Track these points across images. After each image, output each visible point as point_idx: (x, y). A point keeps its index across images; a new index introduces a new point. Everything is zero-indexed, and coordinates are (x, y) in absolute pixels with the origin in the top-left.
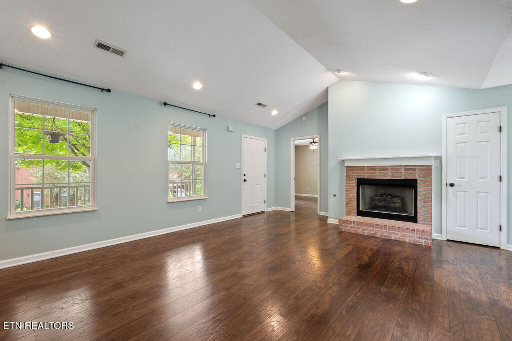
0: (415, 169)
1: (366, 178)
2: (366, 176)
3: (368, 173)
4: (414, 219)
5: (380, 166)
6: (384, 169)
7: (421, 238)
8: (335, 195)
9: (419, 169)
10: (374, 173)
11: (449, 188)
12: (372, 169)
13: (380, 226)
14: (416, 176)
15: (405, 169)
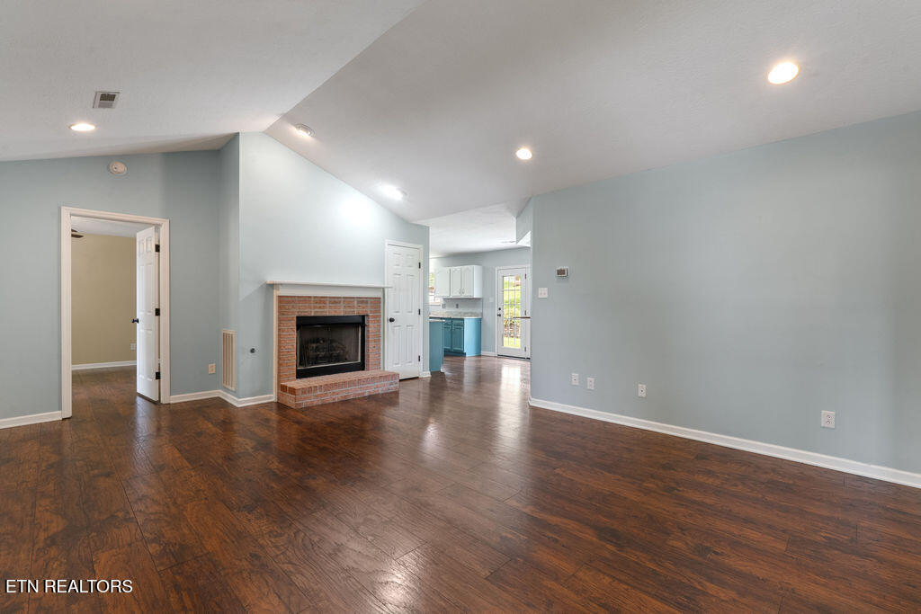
0: (367, 302)
1: (313, 314)
2: (312, 312)
3: (315, 307)
4: (362, 367)
5: (330, 297)
6: (335, 301)
7: (391, 384)
8: (252, 351)
9: (371, 303)
10: (324, 307)
11: (389, 323)
12: (320, 302)
13: (352, 383)
14: (367, 310)
15: (359, 302)
